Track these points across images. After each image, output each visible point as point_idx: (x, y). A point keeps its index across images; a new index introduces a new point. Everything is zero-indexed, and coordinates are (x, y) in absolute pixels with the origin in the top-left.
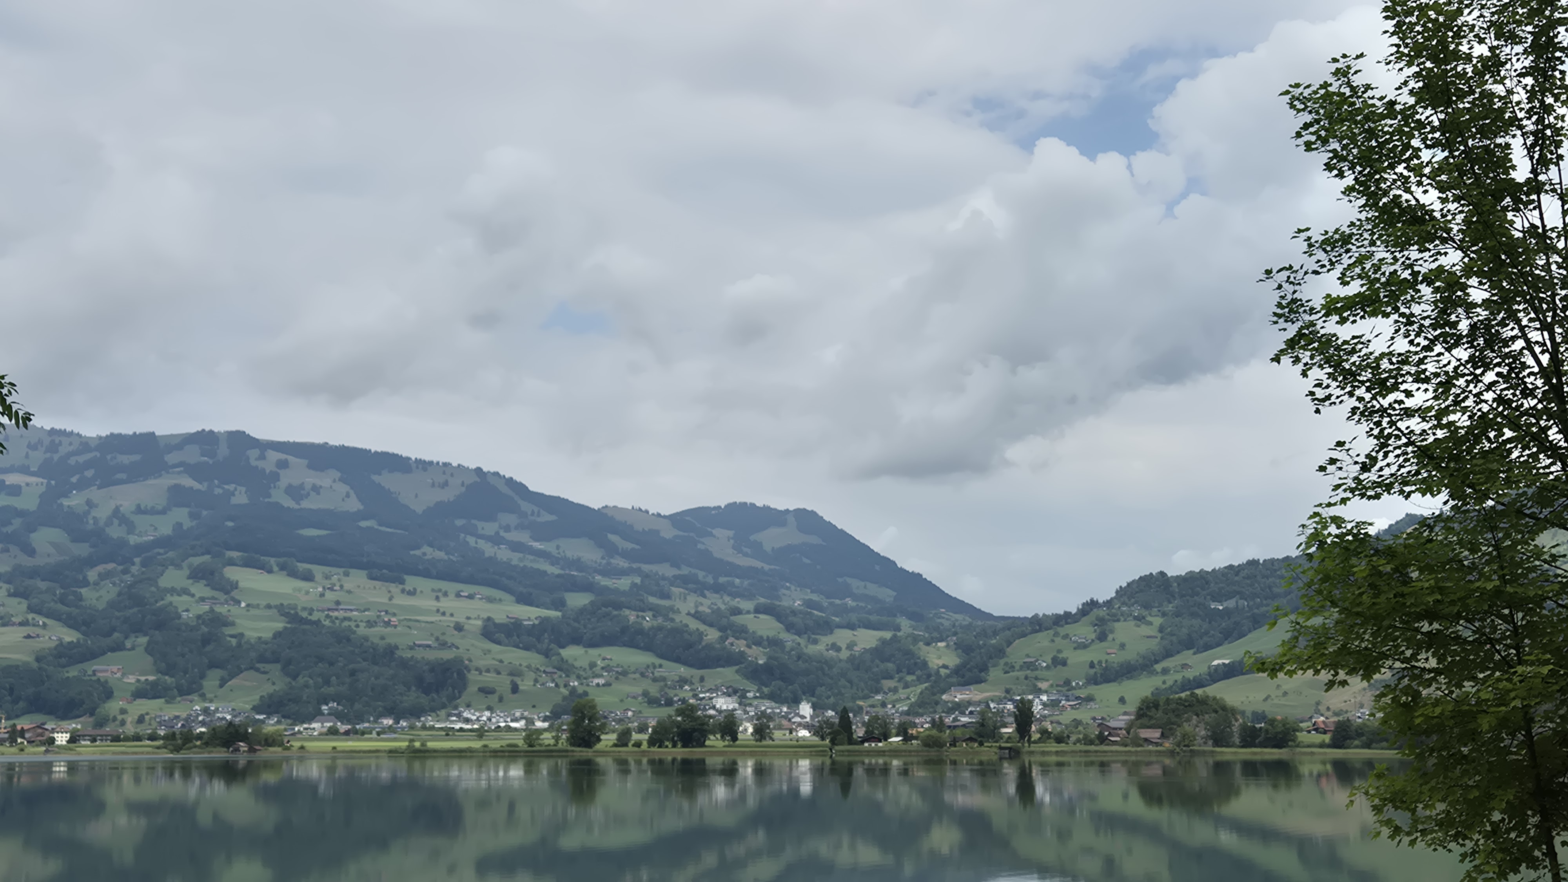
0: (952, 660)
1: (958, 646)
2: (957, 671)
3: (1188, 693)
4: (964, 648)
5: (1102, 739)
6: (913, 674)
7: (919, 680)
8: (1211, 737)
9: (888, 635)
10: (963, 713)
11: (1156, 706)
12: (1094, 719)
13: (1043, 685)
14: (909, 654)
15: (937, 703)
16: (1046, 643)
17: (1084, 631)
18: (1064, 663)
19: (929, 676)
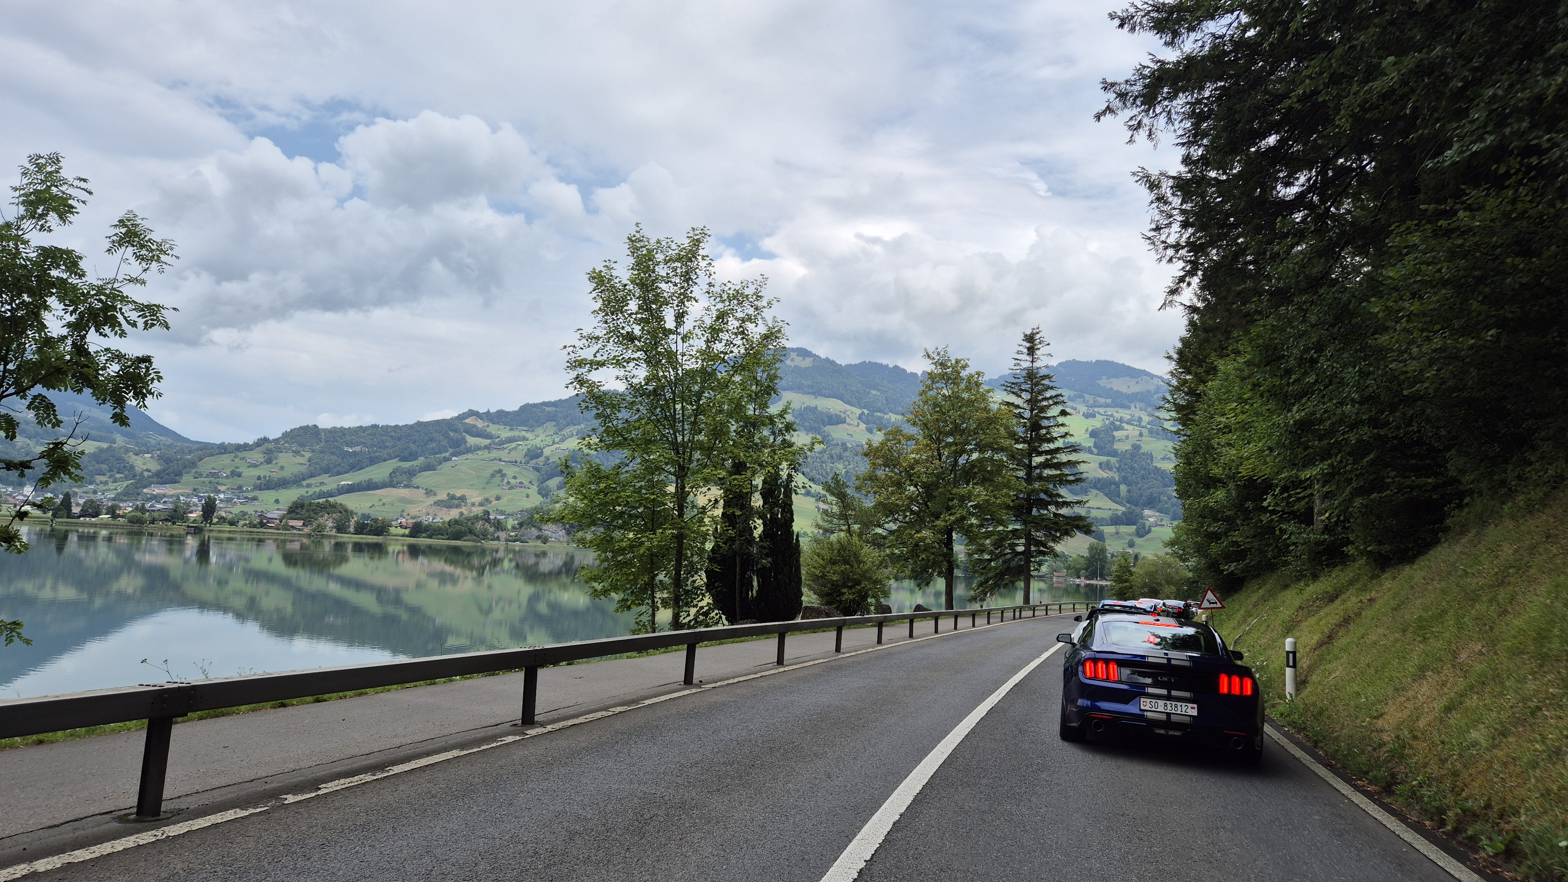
0: (155, 466)
1: (160, 457)
2: (158, 474)
3: (324, 500)
4: (165, 460)
5: (262, 525)
6: (122, 473)
7: (126, 478)
8: (335, 527)
9: (105, 445)
10: (159, 502)
11: (302, 506)
12: (256, 511)
13: (222, 488)
14: (120, 459)
15: (138, 494)
16: (228, 462)
17: (257, 456)
18: (239, 475)
19: (135, 476)
